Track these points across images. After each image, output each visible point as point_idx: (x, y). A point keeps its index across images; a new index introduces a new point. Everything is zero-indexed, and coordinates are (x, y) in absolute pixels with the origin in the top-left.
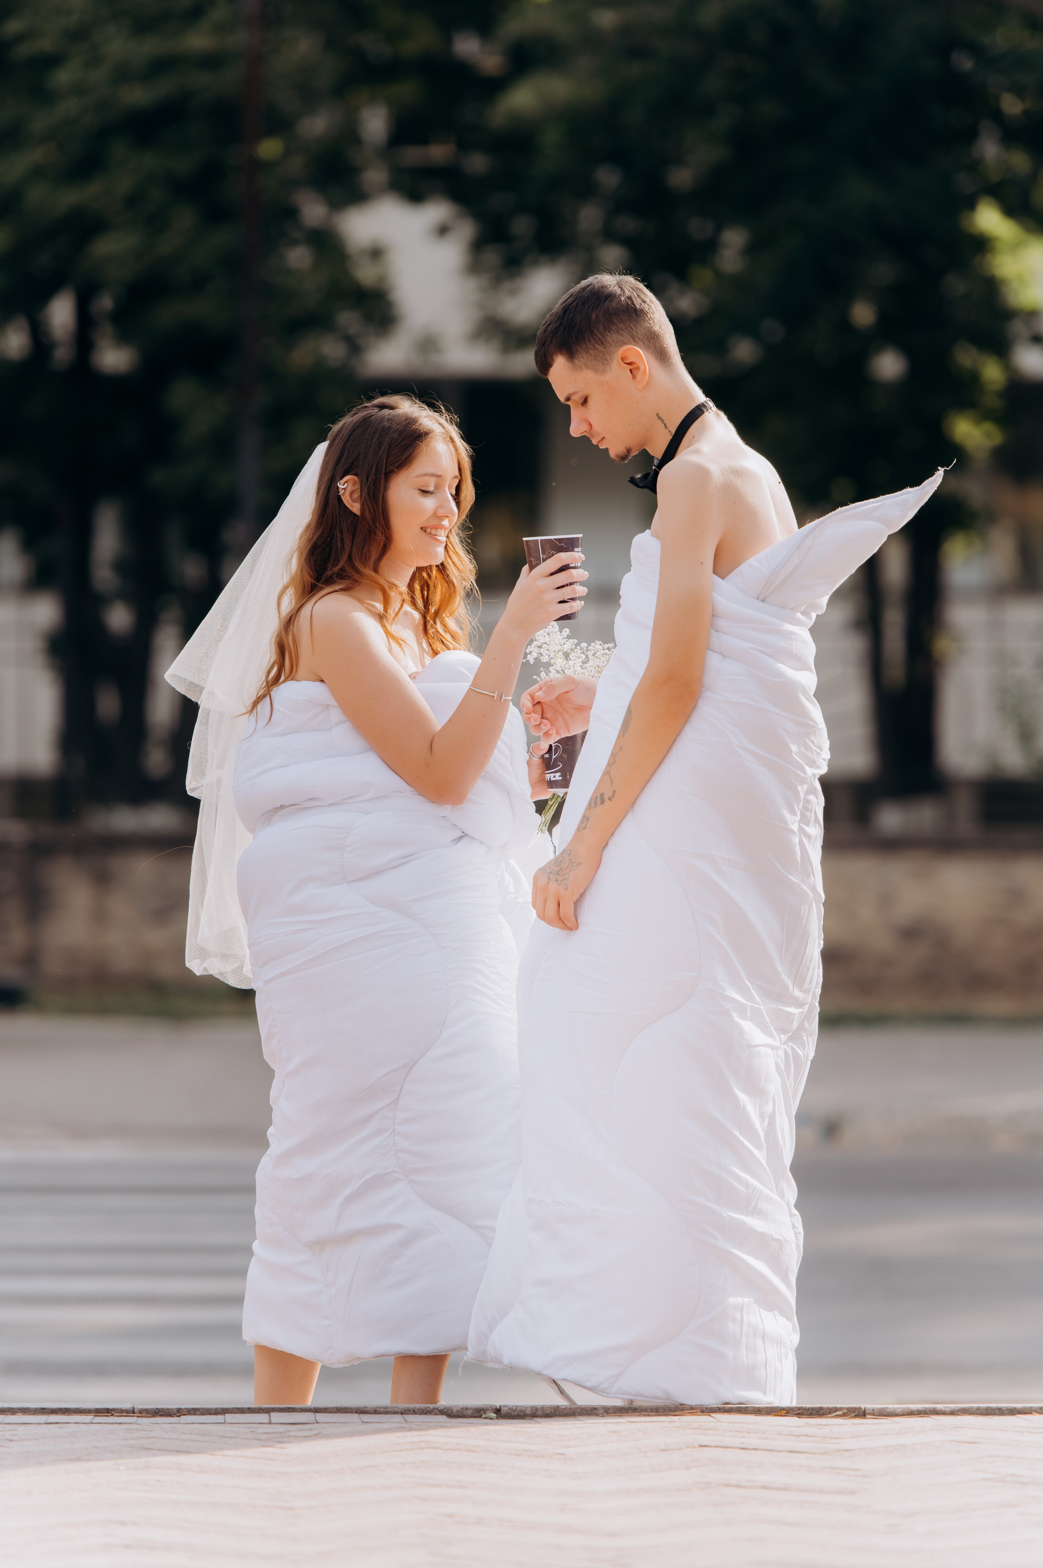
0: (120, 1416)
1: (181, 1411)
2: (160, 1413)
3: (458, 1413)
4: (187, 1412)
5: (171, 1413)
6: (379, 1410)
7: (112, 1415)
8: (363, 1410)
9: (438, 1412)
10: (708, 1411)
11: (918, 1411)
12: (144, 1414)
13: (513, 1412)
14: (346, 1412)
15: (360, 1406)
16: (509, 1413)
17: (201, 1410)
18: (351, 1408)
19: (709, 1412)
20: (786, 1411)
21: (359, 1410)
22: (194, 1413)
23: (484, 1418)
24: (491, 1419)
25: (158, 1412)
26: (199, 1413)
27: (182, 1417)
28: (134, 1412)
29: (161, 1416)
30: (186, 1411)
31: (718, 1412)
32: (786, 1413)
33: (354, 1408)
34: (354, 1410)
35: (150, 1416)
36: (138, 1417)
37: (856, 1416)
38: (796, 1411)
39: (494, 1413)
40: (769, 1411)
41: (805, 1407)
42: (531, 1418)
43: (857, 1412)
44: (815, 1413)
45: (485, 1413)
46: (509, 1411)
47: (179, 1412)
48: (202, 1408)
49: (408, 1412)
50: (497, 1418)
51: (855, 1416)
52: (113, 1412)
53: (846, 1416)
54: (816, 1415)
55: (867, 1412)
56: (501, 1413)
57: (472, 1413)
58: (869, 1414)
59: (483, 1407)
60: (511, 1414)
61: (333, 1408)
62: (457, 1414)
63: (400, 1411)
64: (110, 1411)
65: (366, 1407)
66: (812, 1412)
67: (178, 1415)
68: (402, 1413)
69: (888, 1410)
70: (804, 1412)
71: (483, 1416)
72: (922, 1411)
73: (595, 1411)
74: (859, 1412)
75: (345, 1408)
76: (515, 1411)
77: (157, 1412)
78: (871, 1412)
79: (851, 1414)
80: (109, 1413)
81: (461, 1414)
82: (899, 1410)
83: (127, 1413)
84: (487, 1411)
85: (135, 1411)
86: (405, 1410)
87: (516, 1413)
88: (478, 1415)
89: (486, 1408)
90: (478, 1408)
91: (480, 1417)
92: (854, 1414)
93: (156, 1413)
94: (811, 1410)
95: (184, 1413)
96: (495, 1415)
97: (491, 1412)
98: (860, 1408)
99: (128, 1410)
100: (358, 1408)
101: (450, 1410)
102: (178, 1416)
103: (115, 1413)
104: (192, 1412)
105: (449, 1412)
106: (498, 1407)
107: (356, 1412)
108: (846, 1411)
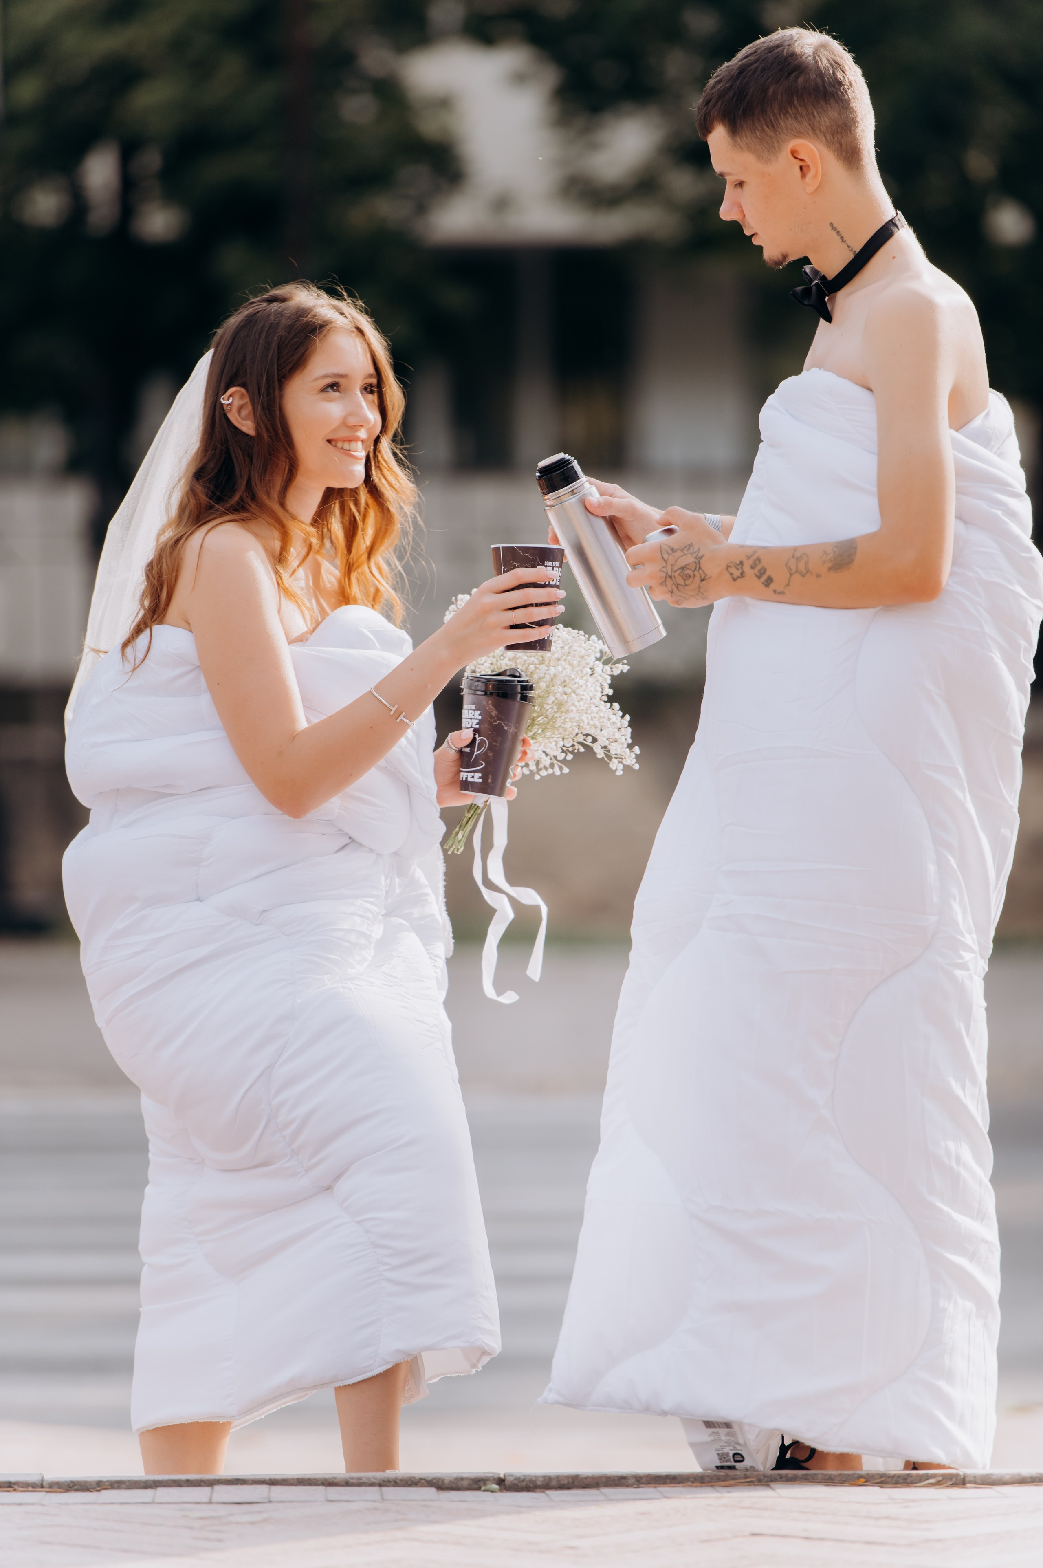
0: (25, 1491)
1: (101, 1484)
2: (75, 1487)
3: (452, 1484)
4: (110, 1485)
5: (89, 1487)
6: (351, 1481)
7: (15, 1490)
8: (331, 1481)
9: (426, 1484)
10: (766, 1479)
11: (1031, 1478)
12: (55, 1489)
13: (520, 1482)
14: (310, 1484)
15: (327, 1477)
16: (515, 1484)
17: (127, 1483)
18: (316, 1479)
19: (767, 1482)
20: (865, 1478)
21: (326, 1481)
22: (119, 1486)
23: (484, 1491)
24: (492, 1492)
25: (73, 1486)
26: (124, 1486)
27: (104, 1492)
28: (42, 1487)
29: (77, 1490)
30: (108, 1484)
31: (779, 1482)
32: (865, 1482)
33: (320, 1479)
34: (320, 1482)
35: (62, 1490)
36: (47, 1492)
37: (954, 1485)
38: (877, 1479)
39: (497, 1484)
40: (843, 1479)
41: (890, 1474)
42: (543, 1490)
43: (954, 1480)
44: (901, 1481)
45: (485, 1484)
46: (515, 1482)
47: (99, 1486)
48: (129, 1481)
49: (388, 1484)
50: (501, 1490)
51: (952, 1484)
52: (16, 1487)
53: (940, 1485)
54: (902, 1483)
55: (967, 1479)
56: (505, 1484)
57: (469, 1485)
58: (970, 1482)
59: (483, 1476)
60: (517, 1485)
61: (293, 1479)
62: (449, 1486)
63: (377, 1482)
64: (12, 1485)
65: (335, 1478)
66: (898, 1479)
67: (98, 1489)
68: (380, 1485)
69: (994, 1477)
70: (889, 1480)
71: (483, 1488)
72: (1036, 1478)
73: (623, 1481)
74: (956, 1480)
75: (309, 1479)
76: (523, 1481)
77: (71, 1485)
78: (972, 1479)
79: (947, 1482)
80: (11, 1487)
81: (454, 1486)
82: (1007, 1477)
83: (33, 1487)
84: (488, 1482)
85: (44, 1484)
86: (384, 1481)
87: (524, 1484)
88: (476, 1486)
89: (486, 1478)
90: (476, 1478)
91: (479, 1489)
92: (951, 1483)
93: (71, 1487)
94: (896, 1477)
95: (105, 1487)
96: (497, 1487)
97: (493, 1483)
98: (957, 1475)
99: (35, 1483)
100: (325, 1480)
101: (441, 1481)
102: (98, 1491)
103: (18, 1487)
104: (116, 1485)
105: (440, 1483)
106: (502, 1476)
107: (323, 1484)
108: (940, 1478)
